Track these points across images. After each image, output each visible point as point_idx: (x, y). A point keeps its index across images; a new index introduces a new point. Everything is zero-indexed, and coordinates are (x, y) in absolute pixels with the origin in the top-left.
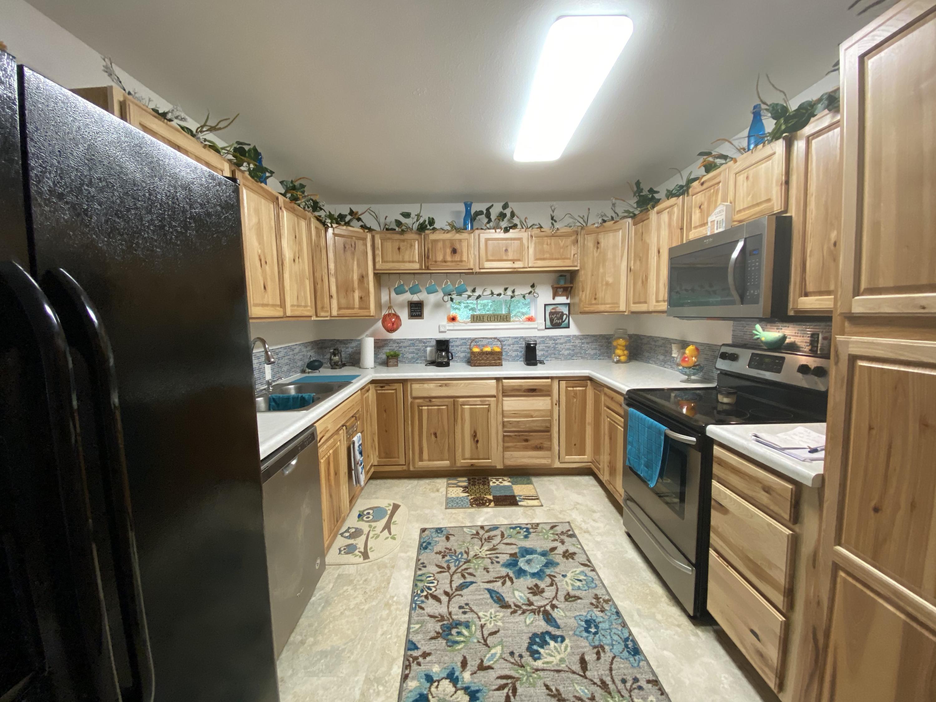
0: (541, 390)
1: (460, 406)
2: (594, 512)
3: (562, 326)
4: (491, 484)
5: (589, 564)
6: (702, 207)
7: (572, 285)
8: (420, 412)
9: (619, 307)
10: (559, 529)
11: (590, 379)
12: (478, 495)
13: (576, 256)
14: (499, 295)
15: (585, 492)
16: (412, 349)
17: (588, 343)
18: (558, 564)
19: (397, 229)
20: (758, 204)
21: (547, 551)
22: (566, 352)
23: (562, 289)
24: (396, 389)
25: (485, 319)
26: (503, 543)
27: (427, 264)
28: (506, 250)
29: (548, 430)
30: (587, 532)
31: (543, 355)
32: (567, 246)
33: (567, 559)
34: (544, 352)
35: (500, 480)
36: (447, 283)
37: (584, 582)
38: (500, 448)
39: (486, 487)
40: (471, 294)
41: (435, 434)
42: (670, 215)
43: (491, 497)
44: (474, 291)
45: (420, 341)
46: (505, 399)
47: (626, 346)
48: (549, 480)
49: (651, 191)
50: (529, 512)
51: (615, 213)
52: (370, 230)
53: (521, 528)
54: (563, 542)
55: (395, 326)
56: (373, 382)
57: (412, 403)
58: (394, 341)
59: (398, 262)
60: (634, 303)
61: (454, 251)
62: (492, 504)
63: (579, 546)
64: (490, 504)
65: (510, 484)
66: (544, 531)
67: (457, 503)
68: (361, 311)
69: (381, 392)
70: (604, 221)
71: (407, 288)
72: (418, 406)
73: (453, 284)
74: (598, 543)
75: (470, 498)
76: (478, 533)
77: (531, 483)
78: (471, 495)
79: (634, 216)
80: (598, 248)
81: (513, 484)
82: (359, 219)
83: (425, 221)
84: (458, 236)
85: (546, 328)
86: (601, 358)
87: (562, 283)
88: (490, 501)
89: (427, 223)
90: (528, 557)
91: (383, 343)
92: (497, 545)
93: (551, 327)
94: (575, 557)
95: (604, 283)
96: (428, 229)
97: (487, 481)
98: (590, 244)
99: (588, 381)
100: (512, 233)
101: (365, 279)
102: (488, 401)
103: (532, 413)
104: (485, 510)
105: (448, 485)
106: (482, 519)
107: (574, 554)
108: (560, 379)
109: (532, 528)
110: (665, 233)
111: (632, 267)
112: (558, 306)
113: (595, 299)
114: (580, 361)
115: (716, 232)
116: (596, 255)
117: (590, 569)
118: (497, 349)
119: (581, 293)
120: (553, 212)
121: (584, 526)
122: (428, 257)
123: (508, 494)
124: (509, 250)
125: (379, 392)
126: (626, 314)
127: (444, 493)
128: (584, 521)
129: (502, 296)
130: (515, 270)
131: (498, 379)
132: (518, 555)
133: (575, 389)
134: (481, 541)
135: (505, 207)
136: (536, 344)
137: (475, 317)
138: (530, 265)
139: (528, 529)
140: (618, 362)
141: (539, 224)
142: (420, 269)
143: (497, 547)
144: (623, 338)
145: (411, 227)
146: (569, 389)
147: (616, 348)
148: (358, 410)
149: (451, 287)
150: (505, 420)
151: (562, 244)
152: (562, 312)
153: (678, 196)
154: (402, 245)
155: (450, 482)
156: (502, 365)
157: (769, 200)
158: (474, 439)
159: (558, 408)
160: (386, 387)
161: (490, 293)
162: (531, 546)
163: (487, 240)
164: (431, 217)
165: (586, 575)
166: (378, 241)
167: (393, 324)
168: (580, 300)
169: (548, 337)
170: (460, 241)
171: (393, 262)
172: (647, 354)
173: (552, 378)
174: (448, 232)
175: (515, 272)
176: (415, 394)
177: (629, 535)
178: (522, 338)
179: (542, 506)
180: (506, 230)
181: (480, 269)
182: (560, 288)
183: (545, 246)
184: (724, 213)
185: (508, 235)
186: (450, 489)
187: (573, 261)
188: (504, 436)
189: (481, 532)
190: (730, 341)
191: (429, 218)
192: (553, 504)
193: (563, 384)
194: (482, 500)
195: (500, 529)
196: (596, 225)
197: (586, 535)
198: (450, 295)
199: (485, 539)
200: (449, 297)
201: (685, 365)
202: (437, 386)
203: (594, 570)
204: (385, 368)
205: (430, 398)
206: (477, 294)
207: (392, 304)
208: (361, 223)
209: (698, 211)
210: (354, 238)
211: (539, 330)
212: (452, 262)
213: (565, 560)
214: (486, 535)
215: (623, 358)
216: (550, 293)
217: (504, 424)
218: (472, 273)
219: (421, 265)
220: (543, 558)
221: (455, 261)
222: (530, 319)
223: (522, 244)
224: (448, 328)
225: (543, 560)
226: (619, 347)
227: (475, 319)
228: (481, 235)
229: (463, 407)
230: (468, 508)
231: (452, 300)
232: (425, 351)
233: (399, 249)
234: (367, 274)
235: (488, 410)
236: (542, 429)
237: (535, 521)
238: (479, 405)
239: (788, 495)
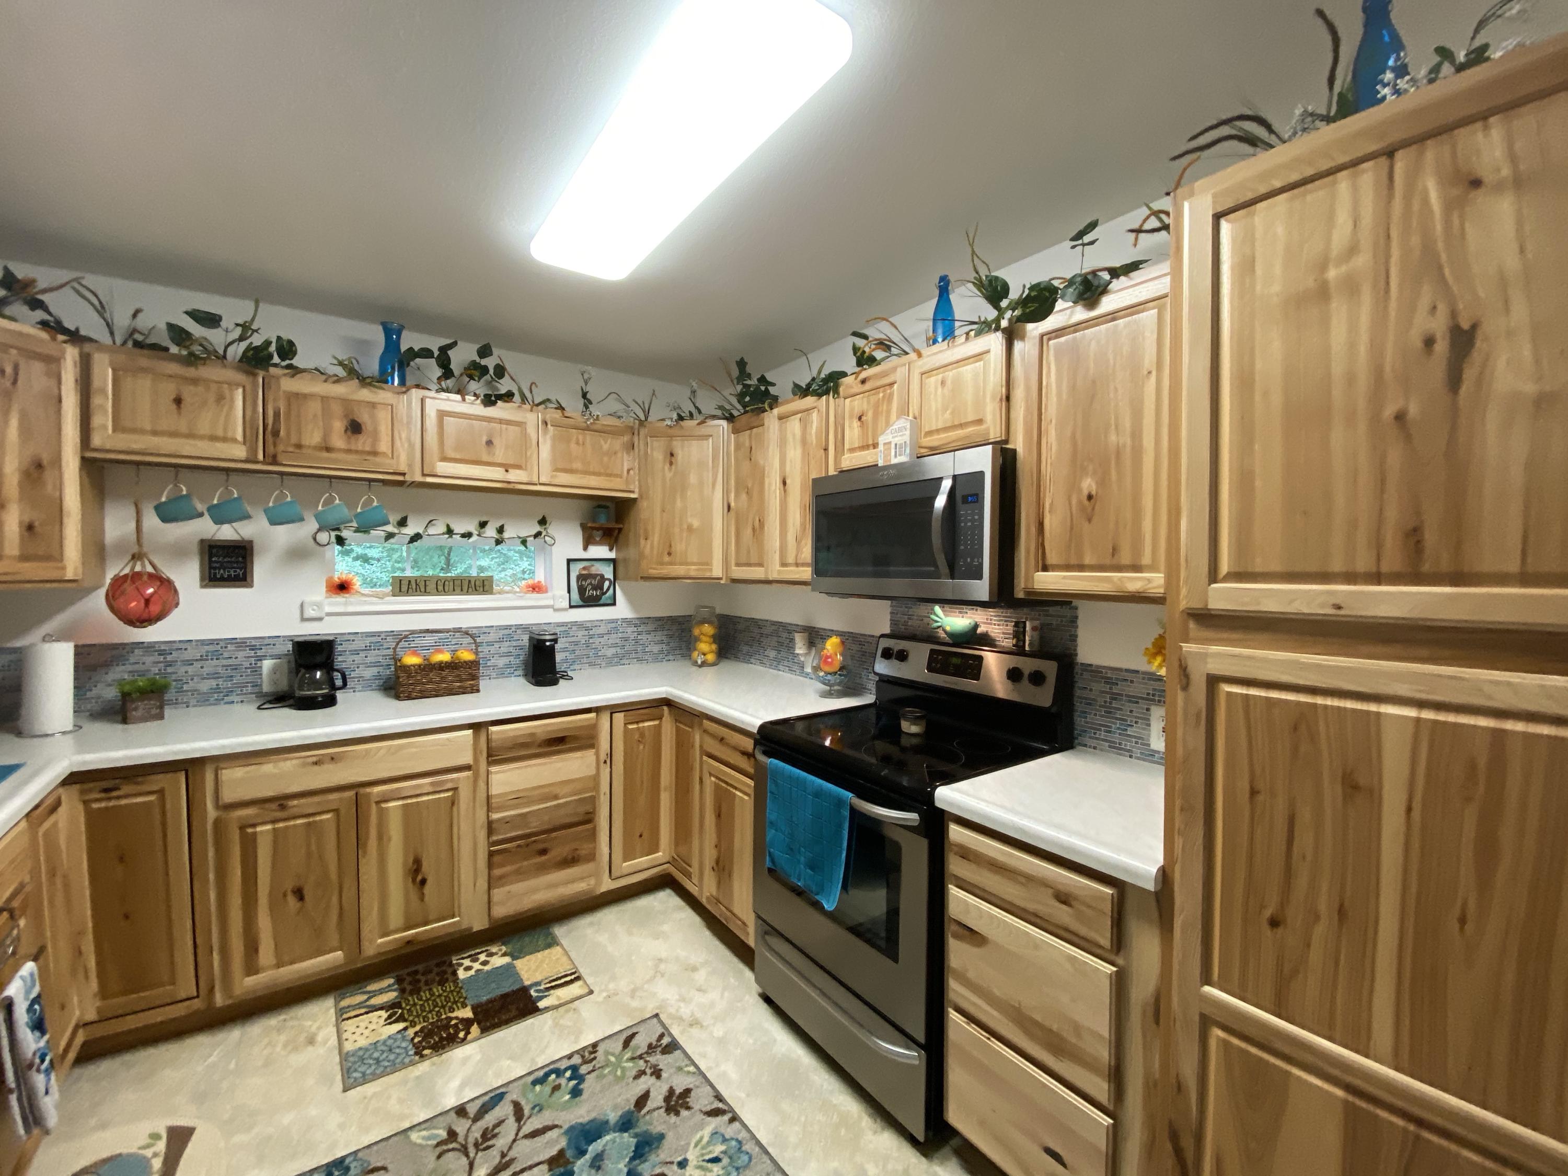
0: (575, 738)
1: (374, 806)
2: (694, 969)
3: (601, 602)
4: (462, 974)
5: (721, 1105)
6: (864, 418)
7: (621, 526)
8: (249, 844)
9: (711, 570)
10: (641, 1042)
11: (667, 702)
12: (432, 1018)
13: (632, 472)
14: (468, 535)
15: (666, 928)
16: (210, 666)
17: (649, 633)
18: (661, 1137)
19: (174, 349)
20: (961, 426)
21: (629, 1113)
22: (610, 652)
23: (600, 533)
24: (161, 792)
25: (431, 586)
26: (526, 1137)
27: (271, 450)
28: (489, 443)
29: (589, 819)
30: (695, 1023)
31: (566, 660)
32: (615, 453)
33: (677, 1114)
34: (567, 654)
35: (482, 957)
36: (330, 501)
37: (725, 1161)
38: (482, 883)
39: (450, 986)
40: (396, 531)
41: (299, 894)
42: (805, 424)
43: (467, 1013)
44: (402, 523)
45: (240, 643)
46: (493, 769)
47: (713, 636)
48: (591, 924)
49: (762, 380)
50: (566, 1018)
51: (697, 408)
52: (76, 337)
53: (559, 1073)
54: (657, 1073)
55: (154, 609)
56: (75, 780)
57: (217, 822)
58: (149, 648)
59: (174, 434)
60: (738, 565)
61: (355, 428)
62: (475, 1030)
63: (692, 1069)
64: (468, 1033)
65: (507, 960)
66: (612, 1059)
67: (378, 1061)
68: (27, 565)
69: (103, 805)
70: (681, 418)
71: (200, 507)
72: (242, 828)
73: (352, 505)
74: (721, 1042)
75: (411, 1032)
76: (452, 1135)
77: (552, 942)
78: (413, 1024)
79: (730, 418)
80: (671, 463)
81: (515, 958)
82: (36, 303)
83: (268, 343)
84: (366, 394)
85: (571, 607)
86: (671, 657)
87: (603, 520)
88: (468, 1023)
89: (273, 348)
90: (594, 1148)
92: (510, 1148)
93: (581, 603)
94: (691, 1100)
95: (685, 527)
96: (276, 365)
97: (450, 970)
98: (658, 455)
99: (665, 708)
100: (500, 410)
101: (47, 474)
102: (452, 780)
103: (557, 790)
104: (459, 1053)
105: (342, 1015)
106: (455, 1083)
107: (687, 1092)
108: (613, 709)
109: (585, 1062)
111: (733, 504)
112: (593, 563)
113: (669, 554)
114: (635, 667)
115: (894, 461)
116: (669, 475)
117: (726, 1118)
118: (467, 656)
119: (642, 542)
120: (586, 383)
121: (685, 1011)
122: (276, 433)
123: (507, 987)
124: (496, 441)
125: (95, 806)
126: (722, 582)
127: (334, 1040)
128: (683, 999)
129: (474, 538)
130: (511, 486)
131: (477, 727)
132: (569, 1154)
133: (641, 725)
134: (467, 1155)
135: (485, 351)
136: (555, 641)
137: (405, 583)
138: (543, 480)
139: (574, 1068)
140: (704, 664)
141: (558, 402)
142: (246, 461)
143: (512, 1154)
144: (709, 623)
145: (221, 352)
146: (630, 727)
147: (697, 639)
149: (345, 512)
150: (495, 816)
151: (606, 447)
152: (602, 576)
153: (820, 395)
154: (188, 392)
155: (344, 1003)
156: (478, 691)
157: (980, 422)
158: (414, 880)
159: (608, 770)
160: (125, 789)
161: (444, 529)
162: (593, 1115)
163: (442, 414)
164: (285, 336)
165: (725, 1140)
166: (104, 373)
167: (147, 601)
168: (642, 555)
169: (575, 623)
170: (373, 405)
171: (155, 433)
172: (745, 649)
173: (597, 710)
174: (338, 380)
175: (509, 490)
176: (228, 796)
177: (767, 1000)
178: (525, 628)
179: (591, 992)
180: (489, 401)
181: (424, 475)
182: (598, 529)
183: (573, 445)
184: (908, 432)
185: (491, 412)
186: (349, 1026)
187: (627, 482)
188: (491, 854)
189: (461, 1126)
190: (887, 631)
191: (279, 338)
192: (613, 978)
193: (619, 717)
194: (447, 1027)
195: (508, 1098)
196: (669, 423)
197: (695, 1031)
198: (338, 529)
199: (476, 1145)
200: (333, 534)
201: (828, 669)
202: (304, 765)
203: (734, 1119)
204: (115, 730)
205: (281, 801)
206: (410, 530)
207: (145, 549)
208: (41, 315)
209: (856, 424)
211: (556, 610)
212: (349, 451)
213: (673, 1118)
214: (476, 1134)
215: (711, 657)
216: (577, 538)
217: (491, 827)
218: (401, 484)
219: (253, 450)
220: (626, 1135)
221: (357, 452)
222: (536, 588)
223: (525, 435)
224: (328, 609)
225: (628, 1140)
226: (702, 637)
227: (404, 588)
228: (428, 401)
229: (384, 805)
230: (412, 1063)
231: (340, 541)
232: (256, 670)
233: (178, 401)
234: (57, 459)
235: (453, 802)
236: (575, 819)
237: (587, 1040)
238: (428, 794)
239: (1107, 907)
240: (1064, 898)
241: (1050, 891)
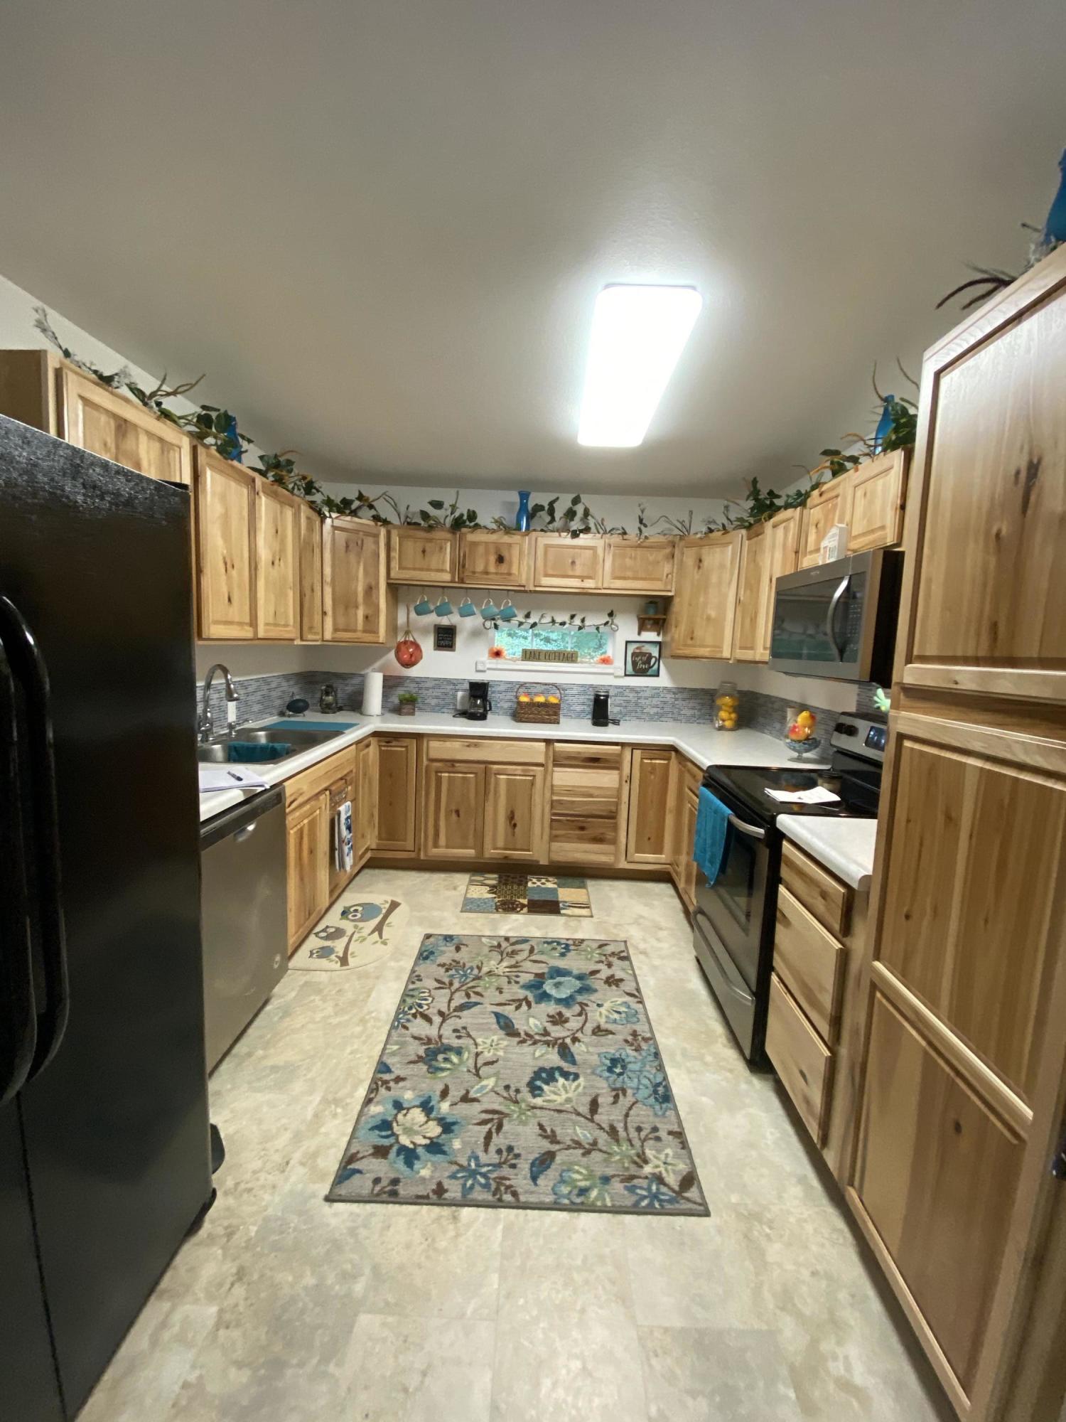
0: (606, 761)
1: (493, 776)
2: (661, 929)
3: (648, 673)
4: (530, 884)
5: (637, 994)
6: (819, 526)
7: (664, 617)
8: (439, 780)
9: (722, 652)
10: (609, 949)
11: (673, 749)
12: (508, 898)
13: (670, 576)
14: (563, 624)
15: (656, 903)
16: (437, 692)
17: (684, 700)
18: (596, 991)
19: (422, 523)
20: (873, 531)
21: (585, 974)
22: (653, 711)
23: (651, 622)
24: (406, 747)
25: (542, 656)
26: (531, 961)
27: (461, 576)
28: (573, 563)
29: (612, 816)
30: (644, 953)
31: (620, 713)
32: (658, 562)
33: (610, 986)
34: (622, 709)
35: (543, 881)
36: (489, 602)
37: (623, 1015)
38: (546, 837)
39: (522, 888)
40: (524, 621)
41: (457, 812)
42: (786, 530)
43: (525, 902)
44: (528, 616)
45: (449, 681)
46: (556, 769)
47: (732, 706)
48: (610, 886)
49: (772, 494)
50: (573, 923)
51: (728, 519)
52: (386, 522)
53: (559, 943)
54: (610, 965)
55: (413, 659)
56: (376, 734)
57: (427, 766)
58: (413, 680)
59: (421, 569)
60: (741, 648)
61: (500, 559)
62: (525, 910)
63: (631, 972)
64: (522, 909)
65: (555, 886)
66: (589, 949)
67: (478, 906)
68: (367, 635)
69: (386, 748)
70: (711, 531)
71: (432, 607)
72: (437, 772)
73: (498, 605)
74: (655, 968)
75: (497, 900)
76: (499, 946)
77: (584, 886)
78: (499, 897)
79: (749, 527)
80: (699, 567)
81: (559, 886)
82: (371, 507)
83: (462, 515)
84: (506, 539)
85: (626, 675)
86: (702, 721)
87: (651, 614)
88: (523, 906)
89: (465, 518)
90: (559, 979)
91: (398, 680)
92: (522, 961)
93: (633, 673)
94: (621, 985)
95: (705, 617)
96: (466, 527)
97: (525, 881)
98: (690, 561)
99: (673, 753)
100: (584, 540)
101: (374, 591)
102: (533, 770)
103: (592, 791)
104: (514, 916)
105: (471, 882)
106: (507, 927)
107: (622, 980)
108: (634, 746)
109: (574, 945)
110: (778, 555)
111: (742, 598)
112: (643, 644)
113: (692, 638)
114: (671, 724)
115: (828, 562)
116: (697, 577)
117: (636, 1000)
118: (553, 700)
119: (673, 629)
120: (643, 512)
121: (642, 946)
122: (464, 566)
123: (549, 898)
124: (578, 562)
125: (383, 748)
126: (731, 662)
127: (464, 892)
128: (644, 940)
129: (567, 626)
130: (585, 591)
131: (548, 742)
132: (546, 976)
133: (654, 761)
134: (502, 956)
135: (576, 501)
136: (607, 697)
137: (528, 653)
138: (605, 586)
139: (567, 945)
140: (721, 728)
141: (623, 529)
142: (451, 582)
143: (521, 964)
144: (731, 696)
145: (442, 521)
146: (646, 761)
147: (720, 709)
148: (351, 771)
149: (496, 610)
150: (555, 798)
151: (651, 558)
152: (650, 654)
153: (796, 507)
154: (429, 546)
155: (473, 878)
156: (558, 723)
157: (883, 528)
158: (510, 823)
159: (628, 788)
160: (394, 743)
161: (550, 620)
162: (566, 967)
163: (547, 547)
164: (471, 509)
165: (629, 1007)
166: (395, 540)
167: (411, 655)
168: (673, 639)
169: (628, 687)
170: (510, 545)
171: (414, 569)
172: (761, 720)
173: (623, 745)
174: (493, 531)
175: (584, 594)
176: (433, 755)
177: (698, 961)
178: (591, 686)
179: (592, 916)
180: (575, 535)
181: (535, 586)
182: (649, 619)
183: (627, 560)
184: (837, 538)
185: (577, 542)
186: (472, 888)
187: (666, 584)
188: (552, 820)
189: (504, 944)
190: (853, 709)
191: (469, 510)
192: (608, 915)
193: (637, 753)
194: (513, 904)
195: (530, 943)
196: (699, 536)
197: (642, 957)
198: (494, 619)
199: (507, 954)
200: (493, 622)
201: (794, 737)
202: (463, 746)
203: (641, 1002)
204: (395, 717)
205: (452, 763)
206: (531, 621)
207: (411, 629)
208: (373, 512)
209: (814, 530)
210: (361, 533)
211: (616, 677)
212: (496, 574)
213: (606, 986)
214: (510, 949)
215: (728, 724)
216: (636, 628)
217: (553, 804)
218: (525, 592)
219: (453, 577)
220: (578, 982)
221: (502, 574)
222: (606, 661)
223: (595, 555)
224: (488, 666)
225: (578, 984)
226: (724, 707)
227: (528, 656)
228: (539, 539)
229: (498, 776)
230: (492, 912)
231: (496, 627)
232: (455, 697)
233: (424, 552)
234: (378, 583)
235: (532, 783)
236: (604, 814)
237: (579, 936)
238: (520, 775)
239: (840, 901)
240: (824, 895)
241: (818, 890)
